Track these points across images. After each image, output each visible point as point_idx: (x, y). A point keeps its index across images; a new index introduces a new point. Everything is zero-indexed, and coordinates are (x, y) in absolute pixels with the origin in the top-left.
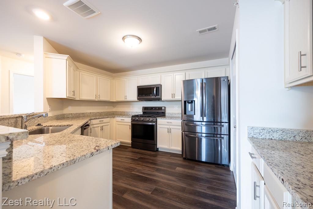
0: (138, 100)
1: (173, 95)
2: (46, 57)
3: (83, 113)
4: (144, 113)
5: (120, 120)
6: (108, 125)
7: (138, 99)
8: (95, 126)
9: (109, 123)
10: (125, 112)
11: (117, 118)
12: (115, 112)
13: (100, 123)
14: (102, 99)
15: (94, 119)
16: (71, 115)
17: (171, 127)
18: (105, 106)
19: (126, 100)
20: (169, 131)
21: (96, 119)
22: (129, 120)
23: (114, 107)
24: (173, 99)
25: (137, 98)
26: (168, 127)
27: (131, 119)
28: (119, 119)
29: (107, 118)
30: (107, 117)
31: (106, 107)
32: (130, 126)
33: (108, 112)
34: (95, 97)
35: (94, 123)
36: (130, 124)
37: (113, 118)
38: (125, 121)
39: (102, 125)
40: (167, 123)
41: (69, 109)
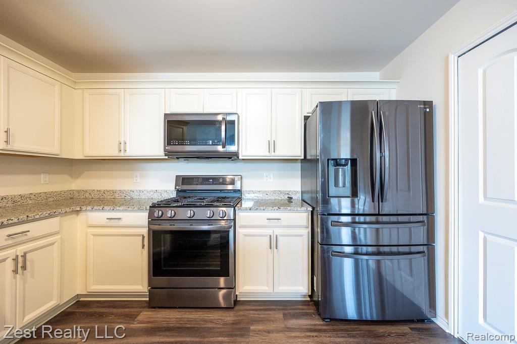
0: (165, 155)
1: (272, 145)
4: (179, 192)
5: (104, 222)
6: (53, 244)
7: (167, 153)
9: (58, 237)
10: (114, 192)
11: (90, 214)
12: (78, 191)
17: (278, 231)
18: (40, 174)
19: (122, 154)
20: (273, 243)
22: (139, 220)
23: (74, 176)
24: (273, 155)
25: (165, 150)
26: (269, 231)
27: (146, 214)
28: (98, 216)
29: (50, 216)
30: (46, 213)
31: (42, 176)
32: (143, 237)
36: (145, 231)
37: (74, 216)
38: (121, 223)
40: (266, 223)
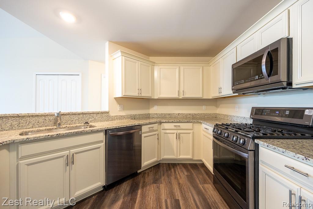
0: (234, 93)
2: (113, 59)
3: (169, 114)
4: (255, 120)
7: (235, 91)
8: (168, 131)
10: (228, 116)
13: (175, 128)
14: (187, 96)
15: (166, 122)
16: (156, 116)
19: (221, 95)
21: (169, 122)
25: (233, 90)
31: (203, 106)
33: (205, 115)
34: (177, 94)
35: (166, 128)
38: (209, 132)
39: (179, 131)
41: (155, 109)
